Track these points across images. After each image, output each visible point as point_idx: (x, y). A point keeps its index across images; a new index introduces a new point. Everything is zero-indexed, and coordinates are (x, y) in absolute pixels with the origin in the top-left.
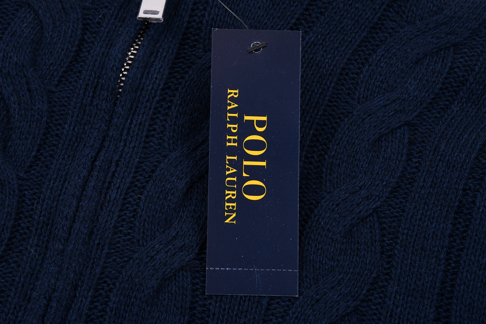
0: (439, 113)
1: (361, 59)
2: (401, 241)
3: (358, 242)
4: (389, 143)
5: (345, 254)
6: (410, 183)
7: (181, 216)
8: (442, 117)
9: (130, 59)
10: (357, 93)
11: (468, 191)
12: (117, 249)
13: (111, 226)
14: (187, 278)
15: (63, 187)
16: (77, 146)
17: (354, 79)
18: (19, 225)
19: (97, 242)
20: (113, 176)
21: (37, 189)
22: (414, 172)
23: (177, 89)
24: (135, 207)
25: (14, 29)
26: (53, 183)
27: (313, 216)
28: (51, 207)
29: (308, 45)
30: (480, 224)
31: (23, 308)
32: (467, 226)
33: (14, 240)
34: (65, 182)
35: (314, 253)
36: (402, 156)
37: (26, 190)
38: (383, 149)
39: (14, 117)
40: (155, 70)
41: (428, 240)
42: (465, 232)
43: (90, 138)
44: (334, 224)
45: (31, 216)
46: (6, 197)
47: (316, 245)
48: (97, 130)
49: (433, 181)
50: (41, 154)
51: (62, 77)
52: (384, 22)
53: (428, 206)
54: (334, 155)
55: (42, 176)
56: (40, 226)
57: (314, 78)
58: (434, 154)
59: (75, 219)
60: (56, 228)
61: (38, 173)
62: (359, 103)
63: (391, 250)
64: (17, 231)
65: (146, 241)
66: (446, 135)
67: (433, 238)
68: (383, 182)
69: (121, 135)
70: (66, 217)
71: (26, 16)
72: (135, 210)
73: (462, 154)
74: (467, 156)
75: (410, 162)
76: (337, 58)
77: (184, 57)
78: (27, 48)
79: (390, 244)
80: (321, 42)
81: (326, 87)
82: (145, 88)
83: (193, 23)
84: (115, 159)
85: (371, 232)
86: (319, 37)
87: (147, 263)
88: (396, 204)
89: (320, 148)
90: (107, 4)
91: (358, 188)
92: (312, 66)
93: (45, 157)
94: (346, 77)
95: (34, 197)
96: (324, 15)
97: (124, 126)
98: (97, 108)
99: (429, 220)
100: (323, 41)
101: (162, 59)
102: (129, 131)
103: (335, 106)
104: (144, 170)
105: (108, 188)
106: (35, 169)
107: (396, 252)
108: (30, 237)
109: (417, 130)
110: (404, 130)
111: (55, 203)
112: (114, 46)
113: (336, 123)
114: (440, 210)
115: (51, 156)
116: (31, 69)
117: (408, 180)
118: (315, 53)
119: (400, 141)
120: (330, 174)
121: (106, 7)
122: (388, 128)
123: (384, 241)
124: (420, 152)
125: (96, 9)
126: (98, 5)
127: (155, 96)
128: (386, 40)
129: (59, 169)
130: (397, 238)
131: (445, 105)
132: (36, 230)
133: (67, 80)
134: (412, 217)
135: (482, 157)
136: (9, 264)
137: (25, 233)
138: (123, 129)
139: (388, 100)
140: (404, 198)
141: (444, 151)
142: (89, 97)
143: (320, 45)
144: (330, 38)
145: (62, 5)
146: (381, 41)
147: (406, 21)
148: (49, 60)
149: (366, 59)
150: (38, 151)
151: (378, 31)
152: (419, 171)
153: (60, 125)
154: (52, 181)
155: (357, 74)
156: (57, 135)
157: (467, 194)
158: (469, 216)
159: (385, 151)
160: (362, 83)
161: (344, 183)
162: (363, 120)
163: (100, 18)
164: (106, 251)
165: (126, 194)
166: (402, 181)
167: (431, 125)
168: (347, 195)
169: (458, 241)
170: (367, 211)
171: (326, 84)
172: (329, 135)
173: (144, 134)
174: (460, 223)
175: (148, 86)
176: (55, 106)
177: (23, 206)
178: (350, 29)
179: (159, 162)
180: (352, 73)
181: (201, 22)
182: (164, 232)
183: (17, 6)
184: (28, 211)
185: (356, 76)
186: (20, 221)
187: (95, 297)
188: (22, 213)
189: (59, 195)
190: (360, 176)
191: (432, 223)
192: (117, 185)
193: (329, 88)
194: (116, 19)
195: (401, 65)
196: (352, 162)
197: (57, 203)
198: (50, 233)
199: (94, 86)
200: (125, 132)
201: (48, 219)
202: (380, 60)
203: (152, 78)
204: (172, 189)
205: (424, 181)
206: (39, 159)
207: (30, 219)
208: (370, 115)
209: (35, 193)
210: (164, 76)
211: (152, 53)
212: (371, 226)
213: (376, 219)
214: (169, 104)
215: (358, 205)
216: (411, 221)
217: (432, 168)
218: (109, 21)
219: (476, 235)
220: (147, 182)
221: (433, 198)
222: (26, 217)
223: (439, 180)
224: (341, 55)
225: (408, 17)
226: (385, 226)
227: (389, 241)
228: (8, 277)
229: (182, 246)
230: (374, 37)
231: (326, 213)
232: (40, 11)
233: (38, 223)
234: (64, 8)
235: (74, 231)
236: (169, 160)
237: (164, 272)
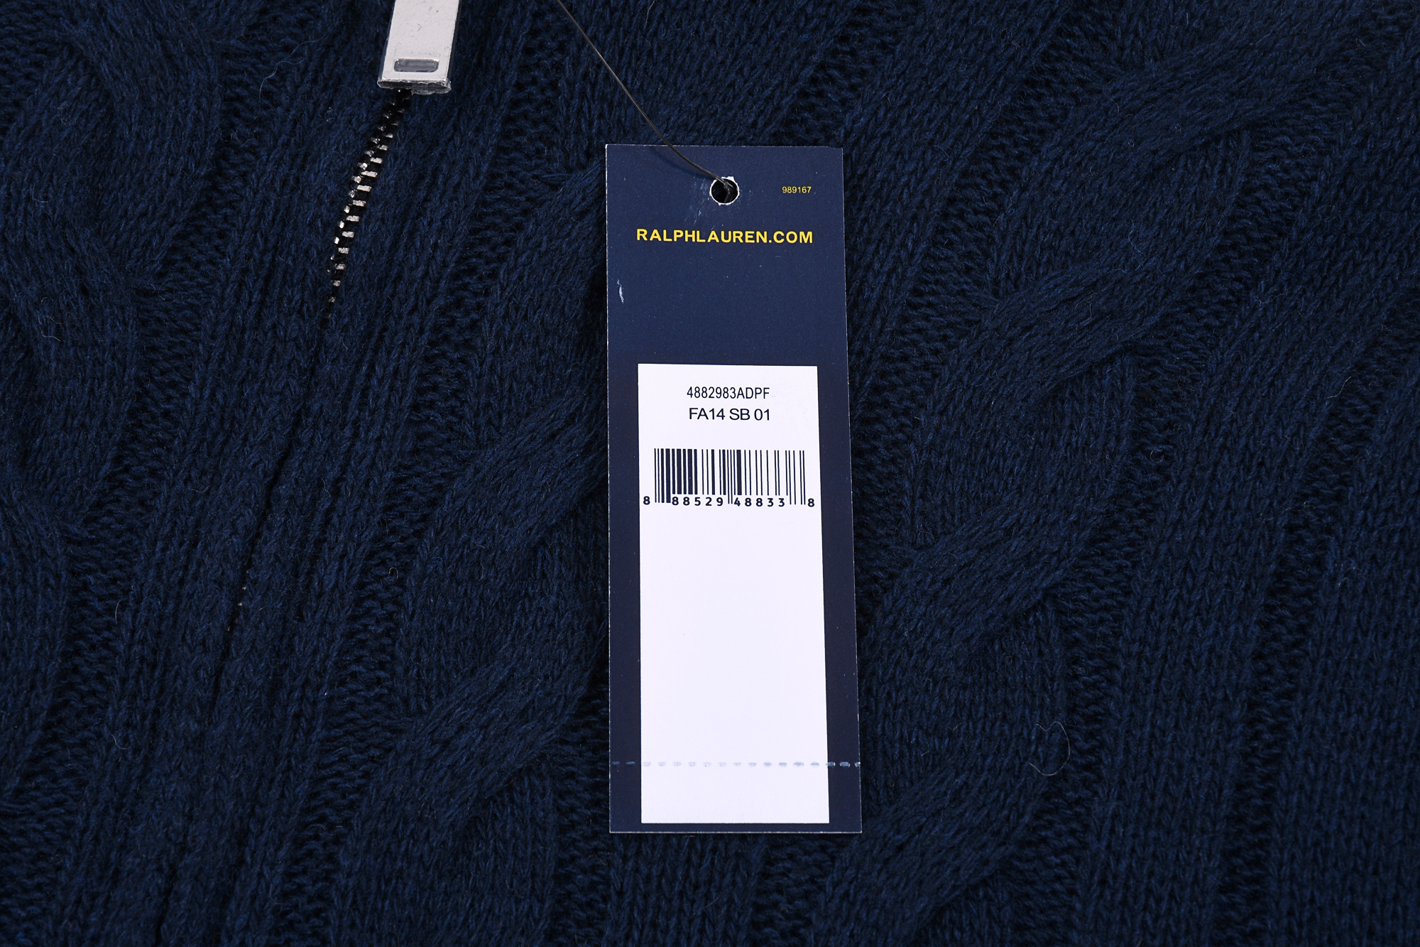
0: (1217, 315)
1: (997, 172)
2: (1124, 677)
3: (1006, 683)
4: (1081, 404)
5: (970, 716)
6: (1143, 514)
7: (518, 625)
8: (1225, 326)
9: (360, 195)
10: (991, 266)
11: (1303, 532)
12: (350, 727)
13: (329, 663)
14: (543, 795)
15: (189, 559)
16: (225, 443)
17: (980, 228)
18: (76, 670)
19: (293, 709)
20: (327, 521)
21: (120, 567)
22: (1154, 482)
23: (493, 275)
24: (390, 607)
25: (33, 120)
26: (164, 550)
27: (878, 615)
28: (161, 618)
29: (852, 139)
30: (1337, 621)
31: (100, 901)
32: (1302, 628)
33: (64, 713)
34: (195, 546)
35: (886, 715)
36: (1118, 439)
37: (89, 571)
38: (1067, 423)
39: (47, 368)
40: (430, 224)
41: (1196, 671)
42: (1296, 644)
43: (260, 421)
44: (937, 634)
45: (106, 644)
46: (35, 592)
47: (889, 694)
48: (278, 398)
49: (1205, 507)
50: (127, 469)
51: (174, 249)
52: (1059, 66)
53: (1194, 578)
54: (932, 443)
55: (131, 529)
56: (133, 671)
57: (871, 232)
58: (1206, 432)
59: (228, 649)
60: (177, 674)
61: (121, 522)
62: (996, 294)
63: (1097, 701)
64: (71, 686)
65: (429, 701)
66: (1239, 377)
67: (1209, 663)
68: (1069, 513)
69: (345, 408)
70: (203, 643)
71: (64, 82)
72: (390, 616)
73: (1284, 428)
74: (1296, 434)
75: (1141, 456)
76: (933, 171)
77: (509, 186)
78: (74, 172)
79: (1095, 685)
80: (885, 129)
81: (903, 254)
82: (406, 275)
83: (533, 89)
84: (331, 475)
85: (1041, 654)
86: (881, 113)
87: (431, 761)
88: (1107, 573)
89: (893, 422)
90: (288, 40)
91: (1001, 533)
92: (864, 198)
93: (137, 478)
94: (960, 224)
95: (113, 589)
96: (893, 52)
97: (352, 383)
98: (275, 336)
99: (1198, 614)
100: (892, 125)
101: (450, 192)
102: (364, 395)
103: (930, 305)
104: (409, 499)
105: (314, 558)
106: (110, 513)
107: (1112, 705)
108: (107, 703)
109: (1157, 363)
110: (1122, 367)
111: (171, 606)
112: (314, 161)
113: (936, 352)
114: (1227, 585)
115: (153, 473)
116: (88, 232)
117: (1136, 504)
118: (872, 161)
119: (1112, 397)
120: (922, 497)
121: (287, 49)
122: (1079, 362)
123: (1076, 677)
124: (1169, 425)
125: (258, 55)
126: (263, 43)
127: (435, 296)
128: (1065, 116)
129: (176, 510)
130: (1112, 666)
131: (1231, 292)
132: (124, 681)
133: (187, 259)
134: (1151, 608)
135: (1338, 434)
136: (54, 781)
137: (93, 693)
138: (349, 391)
139: (1077, 283)
140: (1128, 556)
141: (1233, 421)
142: (250, 304)
143: (884, 136)
144: (909, 116)
145: (164, 47)
146: (1052, 119)
147: (1118, 61)
148: (136, 205)
149: (1012, 170)
150: (118, 460)
151: (1043, 91)
152: (1168, 478)
153: (173, 385)
154: (160, 545)
155: (988, 212)
156: (166, 414)
157: (1300, 540)
158: (1307, 602)
159: (1071, 427)
160: (1003, 238)
161: (962, 521)
162: (1011, 341)
163: (271, 81)
164: (319, 733)
165: (364, 571)
166: (1121, 510)
167: (1195, 350)
168: (972, 553)
169: (1279, 671)
170: (1026, 597)
171: (903, 245)
172: (917, 388)
173: (408, 401)
174: (1281, 620)
175: (412, 269)
176: (157, 334)
177: (83, 618)
178: (966, 89)
179: (450, 477)
180: (976, 212)
181: (553, 85)
182: (472, 672)
183: (37, 51)
184: (98, 631)
185: (986, 219)
186: (77, 660)
187: (297, 862)
188: (81, 635)
189: (182, 582)
190: (1006, 499)
191: (1205, 624)
192: (339, 549)
193: (912, 255)
194: (315, 81)
195: (1110, 185)
196: (984, 461)
197: (177, 605)
198: (162, 691)
199: (264, 273)
200: (356, 398)
201: (154, 652)
202: (1049, 171)
203: (423, 247)
204: (488, 551)
205: (1182, 507)
206: (122, 484)
207: (105, 652)
208: (1029, 328)
209: (114, 581)
210: (457, 240)
211: (422, 177)
212: (1038, 638)
213: (1051, 616)
214: (474, 316)
215: (1003, 579)
216: (1148, 620)
217: (1203, 469)
218: (297, 87)
219: (1329, 654)
220: (419, 534)
221: (1208, 554)
222: (93, 647)
223: (1223, 503)
224: (943, 164)
225: (1121, 50)
226: (1077, 634)
227: (1090, 675)
228: (55, 816)
229: (527, 707)
230: (1031, 108)
231: (916, 604)
232: (104, 67)
233: (128, 663)
234: (169, 57)
235: (228, 682)
236: (477, 471)
237: (482, 781)
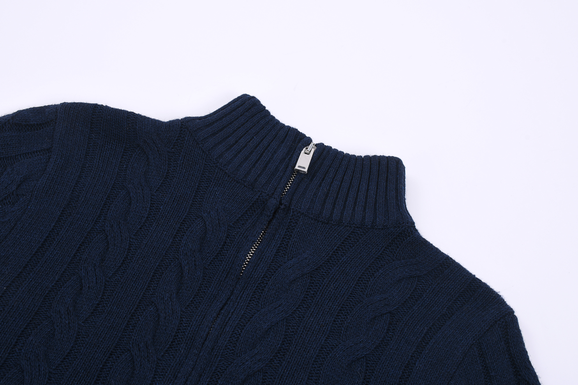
0: (407, 310)
1: (370, 274)
2: (375, 375)
3: (354, 371)
4: (379, 321)
5: (345, 375)
6: (386, 345)
7: (262, 343)
8: (408, 312)
9: (247, 261)
10: (366, 291)
11: (414, 358)
12: (226, 358)
13: (224, 345)
14: (260, 376)
15: (202, 321)
16: (213, 301)
17: (365, 284)
18: (178, 336)
19: (215, 353)
20: (229, 319)
21: (190, 318)
22: (389, 340)
23: (271, 278)
24: (238, 336)
25: (192, 229)
26: (198, 318)
27: (333, 352)
28: (195, 331)
29: (343, 263)
30: (416, 375)
31: (172, 381)
32: (409, 375)
33: (174, 343)
34: (204, 319)
35: (330, 371)
36: (384, 330)
37: (184, 318)
38: (375, 324)
39: (185, 277)
40: (260, 268)
41: (388, 378)
42: (407, 378)
43: (221, 298)
44: (343, 358)
45: (184, 332)
46: (173, 319)
47: (332, 367)
48: (225, 294)
49: (397, 347)
50: (195, 300)
51: (212, 261)
52: (384, 256)
53: (392, 360)
54: (349, 322)
55: (193, 312)
56: (188, 339)
57: (344, 281)
58: (400, 333)
59: (206, 339)
60: (195, 342)
61: (191, 310)
62: (367, 297)
63: (369, 379)
64: (176, 339)
65: (242, 354)
66: (409, 323)
67: (391, 377)
68: (372, 341)
69: (237, 299)
70: (202, 337)
71: (199, 223)
72: (238, 337)
73: (414, 337)
74: (416, 339)
75: (388, 334)
76: (357, 272)
77: (276, 262)
78: (198, 241)
79: (369, 375)
80: (349, 262)
81: (350, 286)
82: (253, 277)
83: (283, 245)
84: (232, 311)
85: (361, 367)
86: (349, 259)
87: (240, 366)
88: (377, 355)
89: (343, 317)
90: (240, 227)
91: (359, 342)
92: (344, 274)
93: (197, 303)
94: (361, 282)
95: (188, 322)
96: (352, 248)
97: (239, 295)
98: (227, 284)
99: (391, 367)
100: (351, 262)
101: (265, 262)
102: (241, 298)
103: (353, 296)
104: (246, 317)
105: (225, 326)
106: (190, 308)
107: (371, 380)
108: (182, 343)
109: (394, 317)
110: (388, 315)
111: (197, 329)
112: (240, 253)
113: (354, 305)
114: (398, 363)
115: (199, 302)
116: (199, 253)
117: (385, 343)
118: (346, 267)
119: (384, 321)
120: (346, 332)
121: (239, 228)
122: (380, 313)
123: (367, 373)
124: (394, 329)
125: (234, 228)
126: (236, 226)
127: (258, 281)
128: (384, 266)
129: (202, 311)
130: (373, 372)
131: (410, 306)
132: (186, 340)
133: (214, 263)
134: (383, 363)
135: (423, 341)
136: (170, 355)
137: (180, 341)
138: (238, 296)
139: (382, 298)
140: (381, 352)
141: (406, 333)
142: (224, 277)
143: (349, 263)
144: (354, 261)
145: (219, 222)
146: (382, 266)
147: (396, 258)
148: (207, 250)
149: (373, 274)
150: (194, 298)
151: (380, 260)
152: (392, 340)
153: (207, 287)
154: (197, 317)
155: (367, 281)
156: (204, 292)
157: (413, 359)
158: (411, 370)
159: (376, 325)
160: (370, 286)
161: (352, 338)
162: (368, 306)
163: (235, 233)
164: (219, 359)
165: (234, 329)
166: (382, 343)
167: (402, 316)
168: (353, 344)
169: (403, 382)
170: (361, 355)
171: (350, 285)
172: (348, 311)
173: (249, 299)
174: (406, 373)
175: (255, 276)
176: (206, 276)
177: (181, 326)
178: (365, 257)
179: (255, 313)
180: (365, 281)
181: (287, 245)
182: (251, 350)
183: (197, 216)
184: (183, 329)
185: (366, 282)
186: (178, 334)
187: (210, 382)
188: (180, 329)
189: (200, 325)
190: (361, 336)
191: (392, 369)
192: (231, 324)
193: (351, 287)
194: (243, 236)
195: (391, 280)
196: (358, 327)
197: (198, 329)
198: (192, 344)
199: (227, 272)
200: (239, 298)
201: (192, 337)
202: (380, 275)
203: (258, 272)
204: (259, 328)
205: (393, 346)
206: (193, 303)
207: (183, 334)
208: (372, 304)
209: (188, 321)
210: (264, 271)
211: (260, 259)
212: (361, 364)
213: (365, 360)
214: (265, 285)
215: (358, 351)
216: (382, 366)
217: (399, 340)
218: (240, 236)
219: (413, 381)
220: (247, 323)
221: (396, 356)
222: (182, 332)
223: (400, 348)
224: (359, 271)
225: (397, 256)
226: (369, 365)
227: (369, 373)
229: (260, 359)
230: (378, 263)
231: (340, 351)
232: (207, 223)
233: (187, 337)
234: (219, 223)
235: (205, 345)
236: (260, 313)
237: (249, 372)
